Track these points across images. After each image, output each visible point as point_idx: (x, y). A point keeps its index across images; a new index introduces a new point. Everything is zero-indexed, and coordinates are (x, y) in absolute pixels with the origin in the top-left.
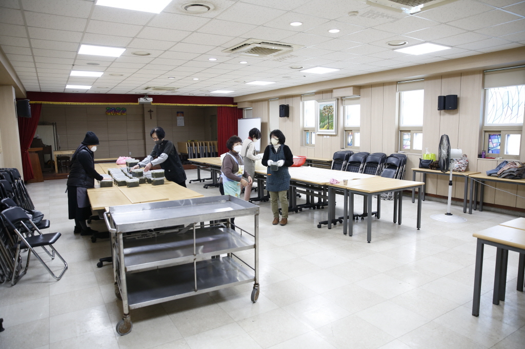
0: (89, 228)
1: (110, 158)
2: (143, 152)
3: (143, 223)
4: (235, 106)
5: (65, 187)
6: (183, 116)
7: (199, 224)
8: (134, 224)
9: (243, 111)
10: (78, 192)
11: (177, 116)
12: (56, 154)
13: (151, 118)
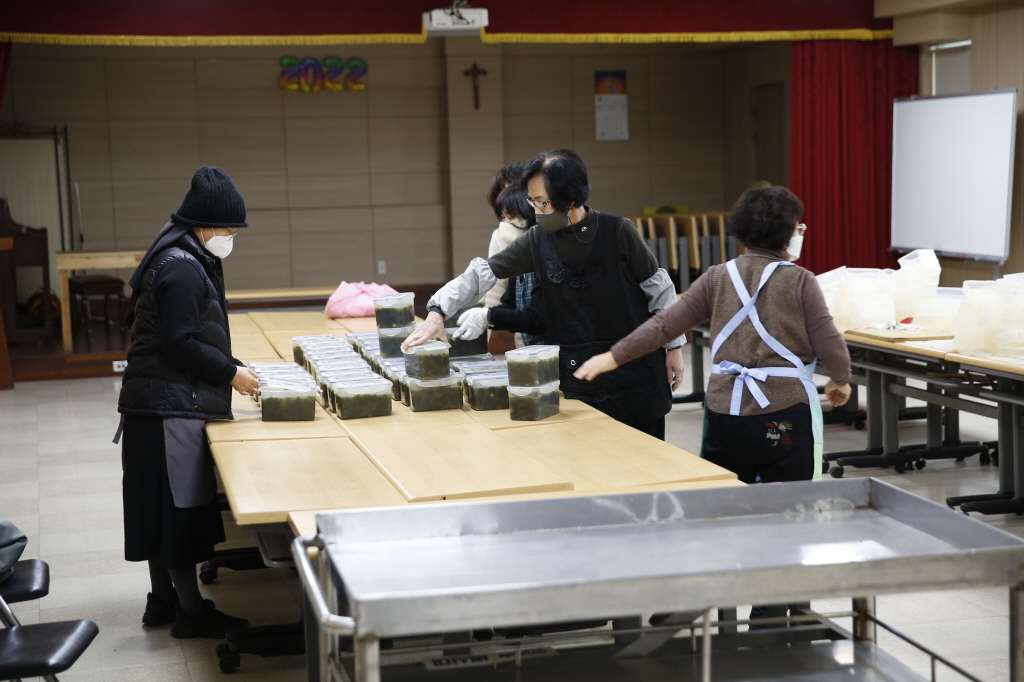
0: (209, 603)
1: (292, 285)
2: (438, 259)
3: (471, 597)
4: (881, 34)
5: (112, 420)
6: (624, 91)
7: (714, 616)
8: (430, 601)
9: (923, 58)
10: (169, 440)
11: (598, 90)
12: (65, 264)
13: (477, 105)
